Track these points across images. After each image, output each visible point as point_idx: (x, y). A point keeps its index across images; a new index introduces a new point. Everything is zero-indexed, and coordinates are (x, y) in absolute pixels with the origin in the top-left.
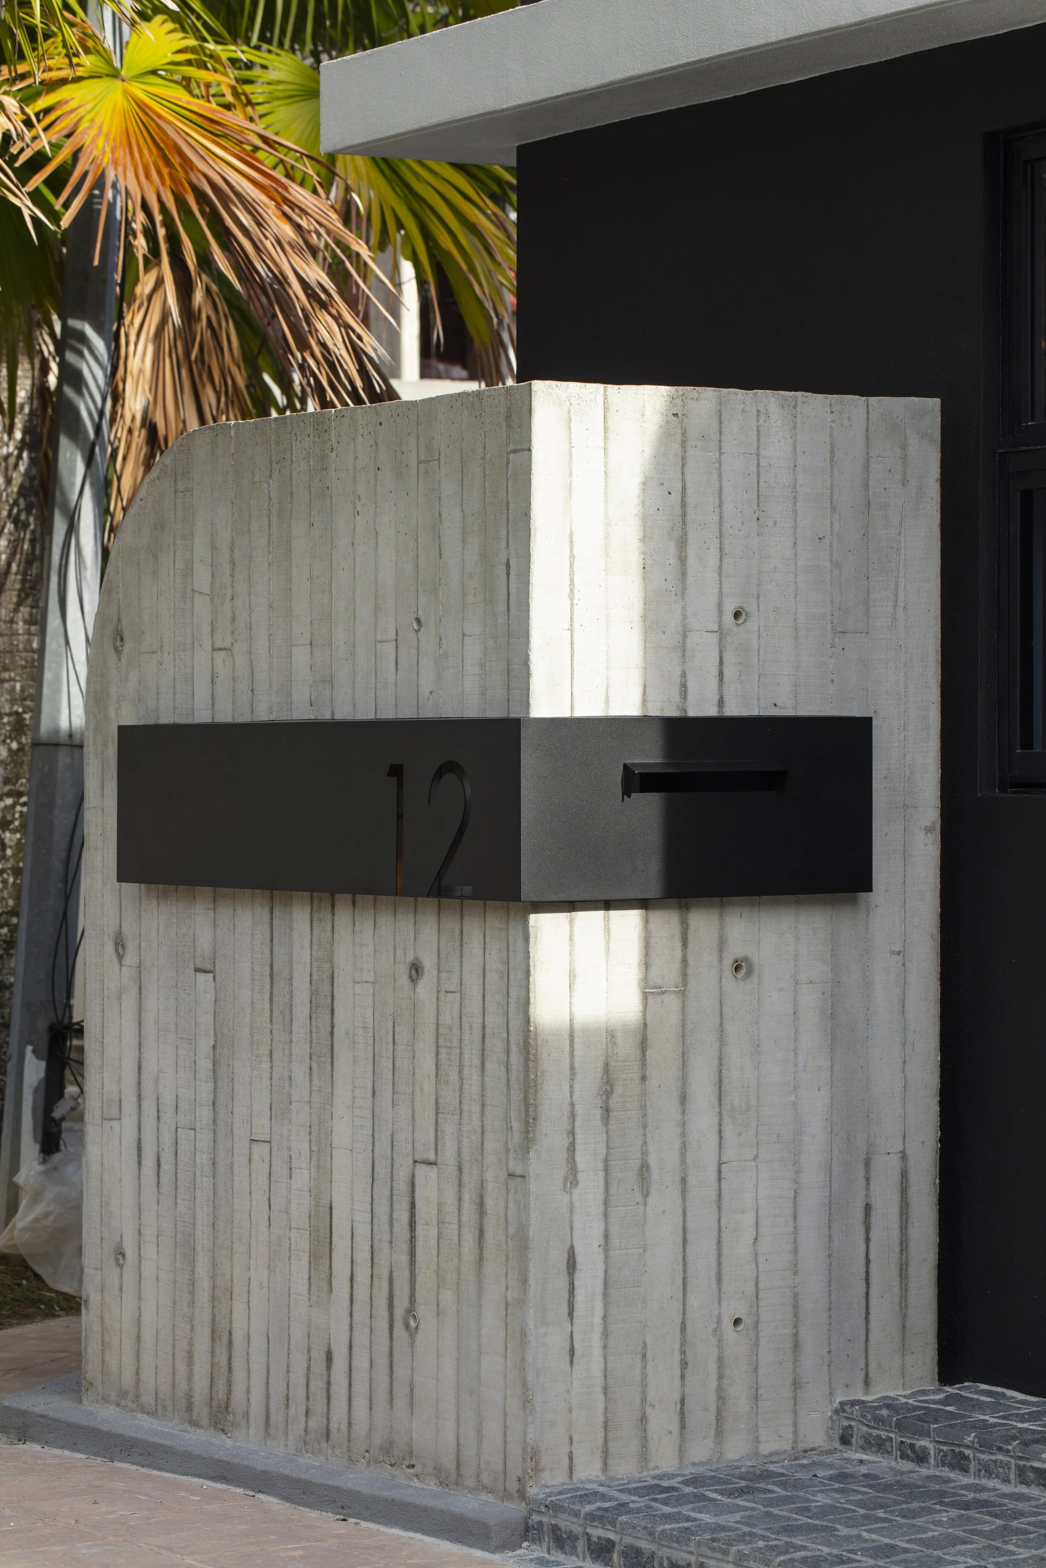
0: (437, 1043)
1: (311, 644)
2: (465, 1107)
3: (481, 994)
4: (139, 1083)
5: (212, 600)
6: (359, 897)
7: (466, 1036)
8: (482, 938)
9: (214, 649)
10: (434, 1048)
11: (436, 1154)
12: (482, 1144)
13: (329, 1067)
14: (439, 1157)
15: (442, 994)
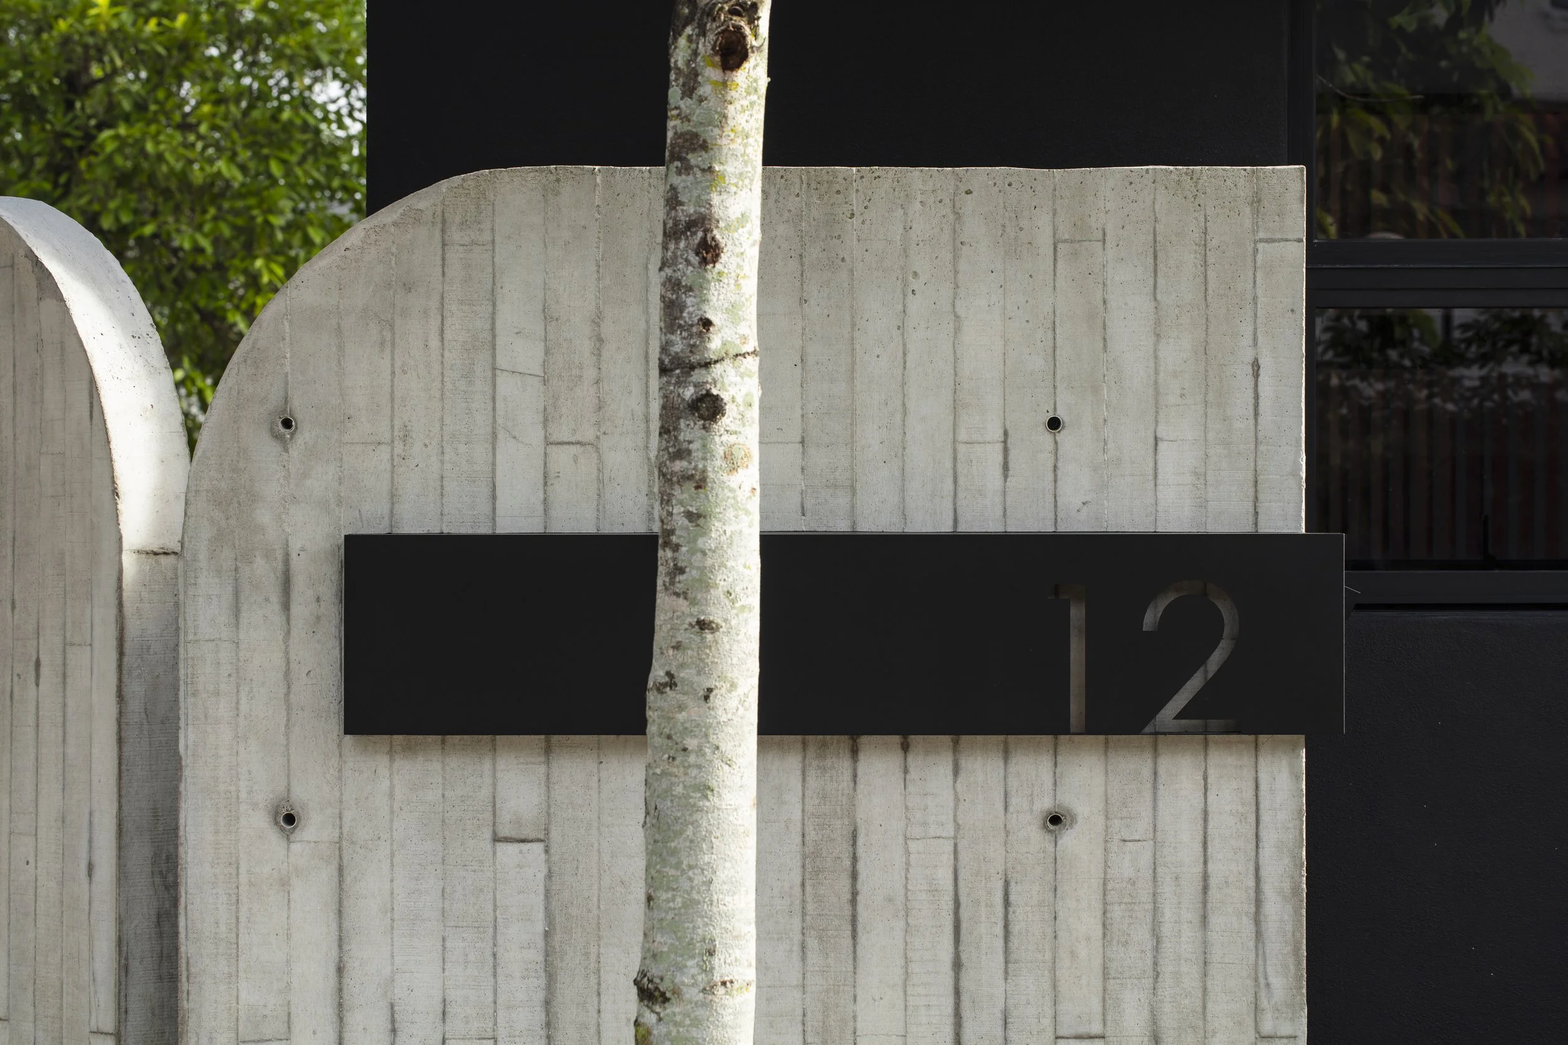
0: (1105, 899)
1: (802, 442)
2: (1167, 968)
3: (1200, 838)
4: (340, 990)
5: (545, 382)
6: (914, 739)
7: (1167, 889)
8: (1200, 778)
9: (548, 443)
10: (1098, 906)
11: (1105, 1024)
12: (1204, 1007)
13: (847, 942)
14: (1108, 1029)
15: (1114, 846)
